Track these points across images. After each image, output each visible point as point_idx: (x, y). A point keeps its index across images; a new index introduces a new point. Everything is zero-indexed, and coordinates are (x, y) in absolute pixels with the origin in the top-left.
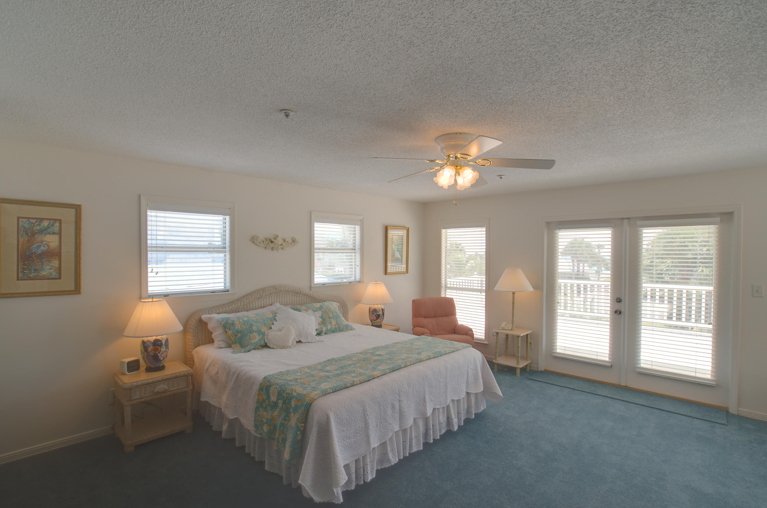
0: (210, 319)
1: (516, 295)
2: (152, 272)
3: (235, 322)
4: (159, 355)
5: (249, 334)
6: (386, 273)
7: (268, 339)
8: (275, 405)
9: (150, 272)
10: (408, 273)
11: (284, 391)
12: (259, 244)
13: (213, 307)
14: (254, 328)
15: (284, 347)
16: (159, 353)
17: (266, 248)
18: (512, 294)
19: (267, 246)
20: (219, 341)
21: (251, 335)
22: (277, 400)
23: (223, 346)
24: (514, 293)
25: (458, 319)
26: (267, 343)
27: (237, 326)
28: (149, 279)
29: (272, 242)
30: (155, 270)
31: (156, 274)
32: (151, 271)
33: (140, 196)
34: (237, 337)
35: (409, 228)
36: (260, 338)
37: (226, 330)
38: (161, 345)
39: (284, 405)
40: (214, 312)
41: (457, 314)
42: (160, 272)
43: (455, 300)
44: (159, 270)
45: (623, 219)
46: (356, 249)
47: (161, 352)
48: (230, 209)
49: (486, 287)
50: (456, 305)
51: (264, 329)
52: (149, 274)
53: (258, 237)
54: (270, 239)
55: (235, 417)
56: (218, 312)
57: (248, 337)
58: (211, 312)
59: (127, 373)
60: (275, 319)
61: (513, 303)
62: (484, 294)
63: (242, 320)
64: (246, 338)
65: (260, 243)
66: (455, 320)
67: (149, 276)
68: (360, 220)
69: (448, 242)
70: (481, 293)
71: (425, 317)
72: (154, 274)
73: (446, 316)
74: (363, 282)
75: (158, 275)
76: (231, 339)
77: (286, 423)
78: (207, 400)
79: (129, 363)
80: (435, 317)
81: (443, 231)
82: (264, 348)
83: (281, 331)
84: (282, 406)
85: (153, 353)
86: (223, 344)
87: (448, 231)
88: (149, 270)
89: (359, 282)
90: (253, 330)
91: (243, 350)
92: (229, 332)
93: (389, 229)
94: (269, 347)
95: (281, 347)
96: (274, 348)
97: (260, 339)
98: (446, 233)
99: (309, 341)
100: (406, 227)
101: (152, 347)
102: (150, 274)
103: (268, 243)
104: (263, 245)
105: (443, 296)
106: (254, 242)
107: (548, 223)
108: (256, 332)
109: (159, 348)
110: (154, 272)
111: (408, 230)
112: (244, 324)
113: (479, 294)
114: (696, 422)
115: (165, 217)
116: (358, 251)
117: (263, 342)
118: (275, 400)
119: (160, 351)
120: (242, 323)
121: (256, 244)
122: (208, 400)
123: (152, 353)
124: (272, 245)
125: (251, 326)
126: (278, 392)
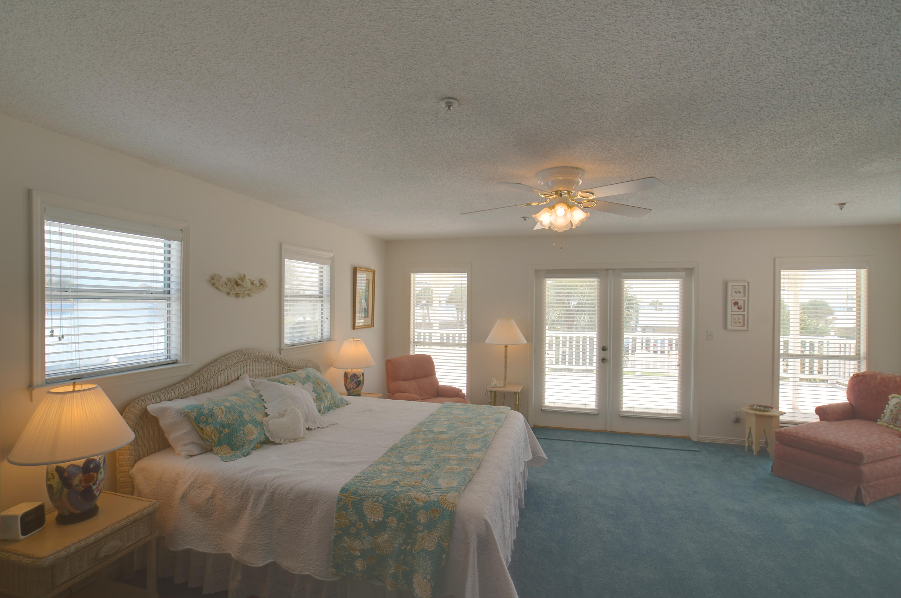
0: (164, 410)
1: (508, 348)
2: (52, 336)
3: (214, 411)
4: (94, 487)
5: (242, 428)
6: (354, 327)
7: (269, 431)
8: (381, 527)
9: (48, 336)
10: (373, 326)
11: (396, 504)
12: (221, 288)
13: (159, 390)
14: (246, 417)
15: (295, 440)
16: (94, 485)
17: (229, 293)
18: (504, 348)
19: (231, 290)
20: (186, 445)
21: (245, 429)
22: (383, 518)
23: (196, 452)
24: (506, 346)
25: (439, 380)
26: (268, 437)
27: (220, 417)
28: (48, 349)
29: (238, 285)
30: (57, 332)
31: (60, 339)
32: (50, 334)
33: (29, 193)
34: (222, 435)
35: (375, 271)
36: (259, 431)
37: (201, 425)
38: (97, 468)
39: (401, 523)
40: (164, 398)
41: (437, 373)
42: (67, 335)
43: (432, 357)
44: (65, 331)
45: (608, 270)
46: (324, 296)
47: (98, 482)
48: (182, 230)
49: (467, 341)
50: (435, 364)
51: (259, 417)
52: (46, 339)
53: (220, 277)
54: (235, 280)
55: (270, 561)
56: (168, 397)
57: (242, 432)
58: (159, 400)
59: (22, 537)
60: (263, 400)
61: (506, 357)
62: (466, 349)
63: (225, 406)
64: (238, 434)
65: (222, 286)
66: (436, 382)
67: (46, 343)
68: (331, 258)
69: (416, 289)
70: (461, 348)
71: (404, 380)
72: (55, 339)
73: (426, 376)
74: (334, 340)
75: (64, 341)
76: (212, 439)
77: (408, 548)
78: (189, 547)
79: (25, 516)
80: (414, 378)
81: (412, 275)
82: (265, 445)
83: (283, 416)
84: (398, 525)
85: (83, 487)
86: (195, 450)
87: (416, 276)
88: (47, 332)
89: (330, 340)
90: (246, 421)
91: (238, 453)
92: (207, 428)
93: (358, 271)
94: (274, 443)
95: (292, 440)
96: (281, 444)
97: (259, 433)
98: (415, 278)
99: (318, 426)
100: (371, 269)
101: (81, 475)
102: (48, 340)
103: (233, 286)
104: (226, 290)
105: (412, 353)
106: (213, 284)
107: (536, 271)
108: (250, 423)
109: (95, 475)
110: (56, 336)
111: (374, 272)
112: (230, 412)
113: (459, 348)
114: (682, 453)
115: (77, 236)
116: (326, 299)
117: (263, 436)
118: (381, 519)
119: (97, 480)
120: (226, 412)
121: (216, 288)
122: (192, 547)
123: (80, 487)
124: (238, 289)
125: (241, 414)
126: (383, 507)
